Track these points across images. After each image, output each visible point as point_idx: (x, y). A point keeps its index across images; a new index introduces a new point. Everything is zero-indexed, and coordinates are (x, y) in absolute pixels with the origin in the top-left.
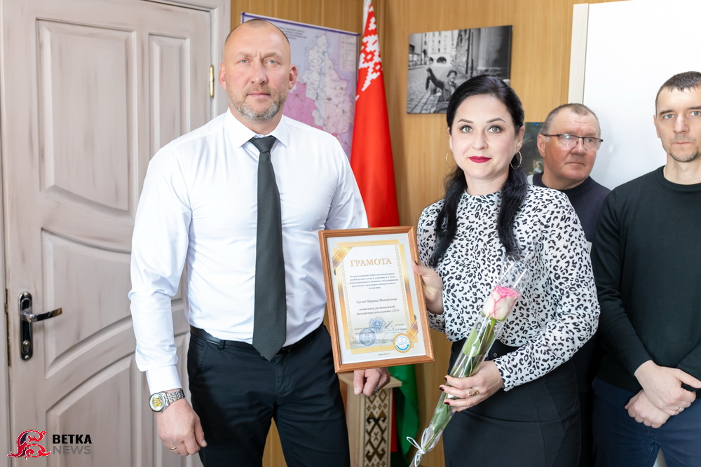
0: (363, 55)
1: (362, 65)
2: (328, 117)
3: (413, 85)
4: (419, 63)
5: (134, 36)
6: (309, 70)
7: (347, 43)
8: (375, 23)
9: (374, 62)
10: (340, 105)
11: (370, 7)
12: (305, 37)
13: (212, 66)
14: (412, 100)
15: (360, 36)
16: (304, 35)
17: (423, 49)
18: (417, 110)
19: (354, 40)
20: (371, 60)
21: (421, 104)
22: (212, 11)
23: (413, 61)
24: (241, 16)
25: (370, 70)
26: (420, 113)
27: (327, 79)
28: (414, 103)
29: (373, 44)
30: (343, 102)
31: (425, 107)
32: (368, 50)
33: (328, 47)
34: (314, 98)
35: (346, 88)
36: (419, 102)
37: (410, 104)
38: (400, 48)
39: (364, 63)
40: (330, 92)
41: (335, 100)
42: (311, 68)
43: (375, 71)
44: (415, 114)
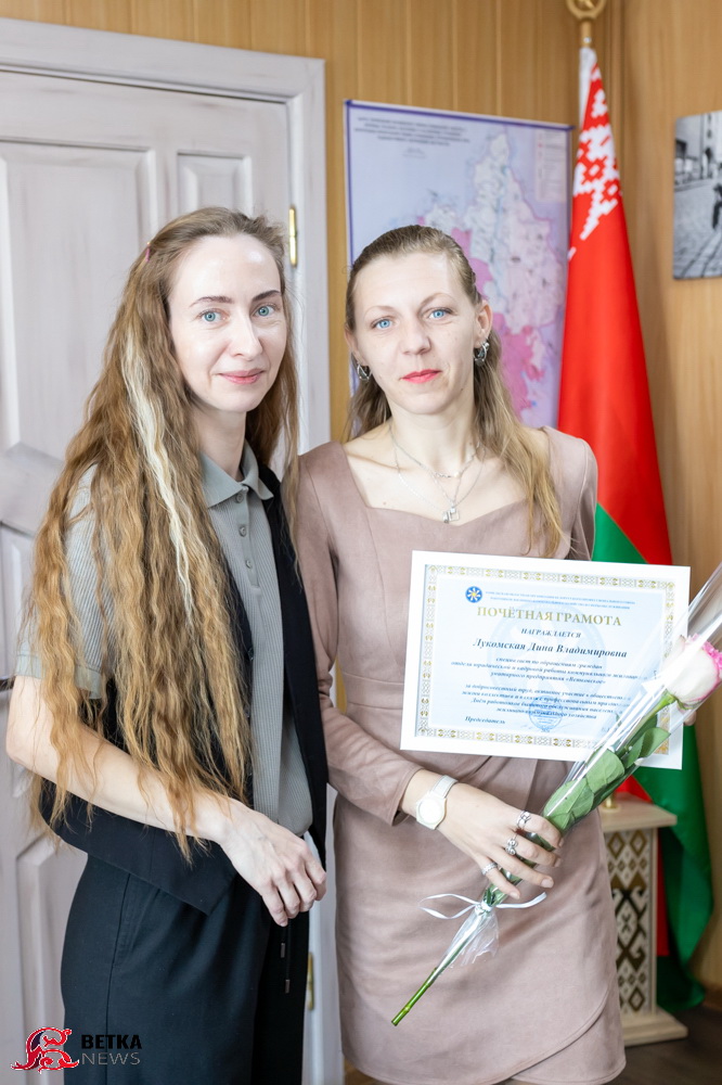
0: (581, 168)
1: (580, 188)
2: (515, 296)
3: (685, 221)
4: (696, 175)
5: (150, 158)
6: (474, 203)
7: (549, 146)
8: (605, 102)
9: (604, 179)
10: (538, 271)
11: (593, 71)
12: (466, 141)
13: (293, 208)
14: (683, 251)
15: (573, 130)
16: (464, 135)
17: (705, 147)
18: (695, 271)
19: (561, 139)
20: (599, 175)
21: (703, 259)
22: (289, 102)
23: (683, 173)
24: (345, 108)
25: (597, 197)
26: (702, 277)
27: (511, 220)
28: (688, 257)
29: (603, 144)
30: (544, 263)
31: (711, 264)
32: (592, 156)
33: (511, 157)
34: (486, 259)
35: (549, 237)
36: (699, 255)
37: (679, 259)
38: (656, 148)
39: (583, 183)
40: (516, 245)
41: (527, 261)
42: (479, 200)
43: (607, 197)
44: (691, 279)
